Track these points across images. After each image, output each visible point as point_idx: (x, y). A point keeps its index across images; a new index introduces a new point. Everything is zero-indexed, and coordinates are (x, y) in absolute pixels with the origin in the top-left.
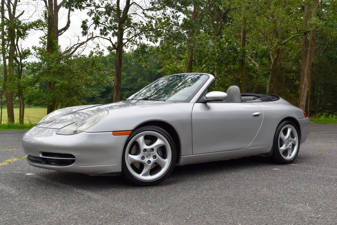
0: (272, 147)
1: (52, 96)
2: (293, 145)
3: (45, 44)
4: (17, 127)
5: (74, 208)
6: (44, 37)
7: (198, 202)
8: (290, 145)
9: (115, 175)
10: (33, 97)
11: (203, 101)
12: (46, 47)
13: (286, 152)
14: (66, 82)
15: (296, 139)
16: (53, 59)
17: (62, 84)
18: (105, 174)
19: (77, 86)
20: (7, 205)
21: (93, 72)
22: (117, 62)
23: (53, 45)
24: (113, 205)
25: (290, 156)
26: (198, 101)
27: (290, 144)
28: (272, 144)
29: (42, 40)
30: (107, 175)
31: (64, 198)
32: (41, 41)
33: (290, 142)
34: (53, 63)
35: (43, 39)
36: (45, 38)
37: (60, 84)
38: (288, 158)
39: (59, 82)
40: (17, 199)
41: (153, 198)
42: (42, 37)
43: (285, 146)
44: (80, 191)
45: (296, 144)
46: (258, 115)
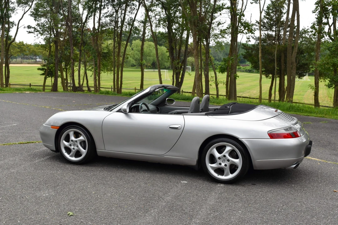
0: (197, 161)
26: (119, 111)
27: (227, 163)
38: (223, 177)
43: (217, 164)
45: (238, 166)
46: (177, 128)
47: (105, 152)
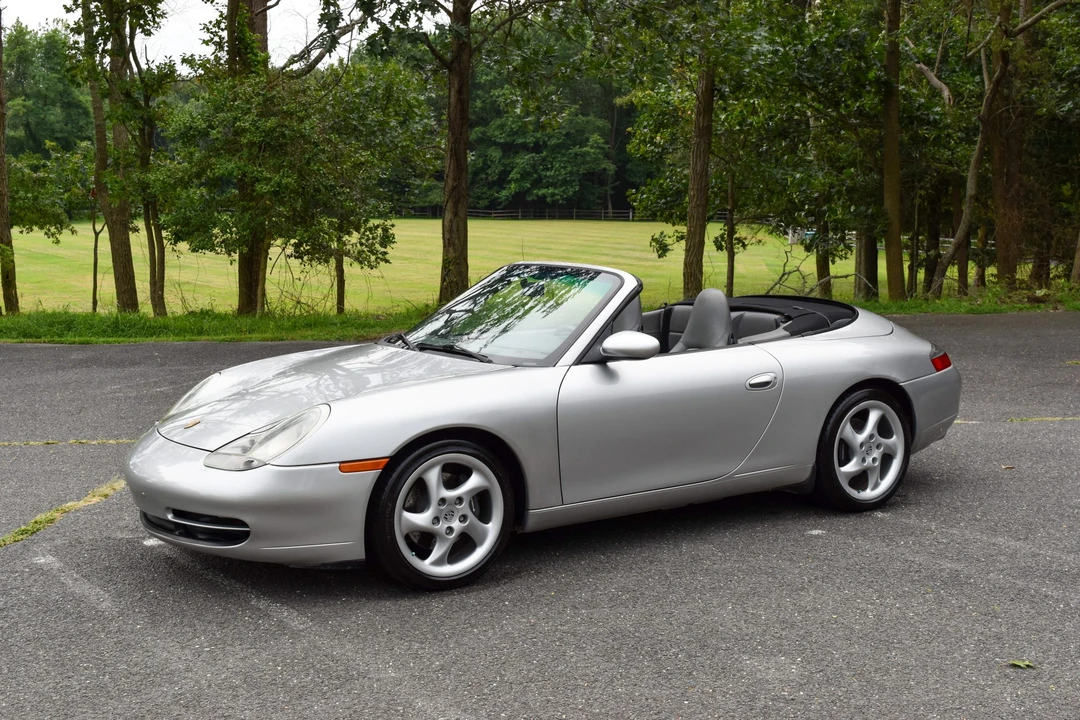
0: (813, 467)
1: (248, 224)
2: (887, 460)
3: (219, 46)
4: (143, 328)
5: (238, 656)
6: (218, 23)
7: (534, 644)
8: (874, 460)
9: (349, 568)
10: (188, 224)
11: (597, 357)
12: (224, 55)
13: (860, 480)
14: (290, 180)
15: (897, 441)
16: (248, 101)
17: (279, 184)
18: (324, 565)
19: (326, 187)
20: (88, 644)
21: (388, 123)
22: (452, 108)
23: (246, 49)
24: (329, 651)
25: (873, 489)
26: (581, 360)
27: (877, 454)
28: (814, 460)
29: (212, 33)
30: (329, 567)
31: (221, 625)
32: (207, 36)
33: (874, 448)
34: (246, 114)
35: (214, 30)
36: (219, 28)
37: (272, 186)
38: (869, 494)
39: (270, 179)
40: (114, 626)
41: (432, 631)
42: (210, 22)
43: (857, 462)
44: (263, 604)
45: (895, 454)
46: (766, 384)
47: (561, 510)
